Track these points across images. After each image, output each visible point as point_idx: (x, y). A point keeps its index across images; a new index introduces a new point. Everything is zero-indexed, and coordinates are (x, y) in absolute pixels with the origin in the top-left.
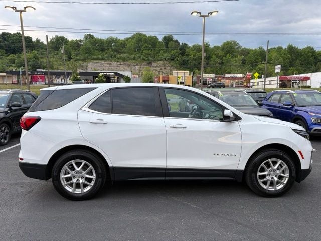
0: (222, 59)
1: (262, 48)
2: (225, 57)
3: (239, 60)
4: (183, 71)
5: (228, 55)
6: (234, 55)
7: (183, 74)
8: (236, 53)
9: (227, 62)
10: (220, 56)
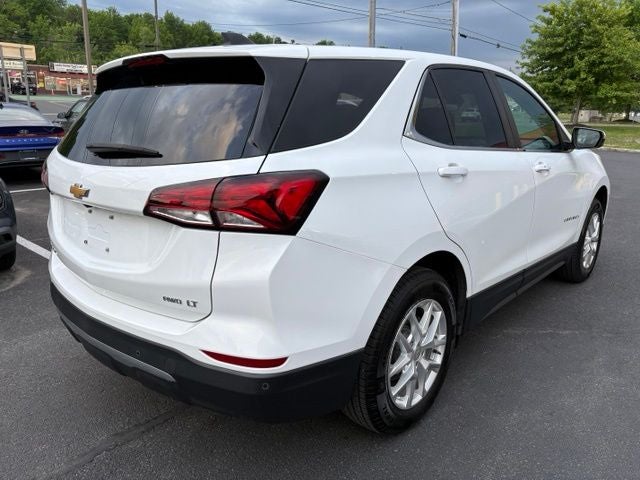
0: (24, 26)
1: (114, 11)
2: (33, 21)
3: (70, 32)
4: (19, 46)
5: (39, 18)
6: (54, 20)
7: (19, 51)
8: (57, 14)
9: (40, 34)
10: (18, 18)
